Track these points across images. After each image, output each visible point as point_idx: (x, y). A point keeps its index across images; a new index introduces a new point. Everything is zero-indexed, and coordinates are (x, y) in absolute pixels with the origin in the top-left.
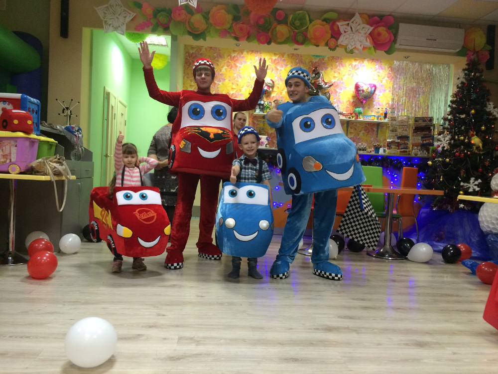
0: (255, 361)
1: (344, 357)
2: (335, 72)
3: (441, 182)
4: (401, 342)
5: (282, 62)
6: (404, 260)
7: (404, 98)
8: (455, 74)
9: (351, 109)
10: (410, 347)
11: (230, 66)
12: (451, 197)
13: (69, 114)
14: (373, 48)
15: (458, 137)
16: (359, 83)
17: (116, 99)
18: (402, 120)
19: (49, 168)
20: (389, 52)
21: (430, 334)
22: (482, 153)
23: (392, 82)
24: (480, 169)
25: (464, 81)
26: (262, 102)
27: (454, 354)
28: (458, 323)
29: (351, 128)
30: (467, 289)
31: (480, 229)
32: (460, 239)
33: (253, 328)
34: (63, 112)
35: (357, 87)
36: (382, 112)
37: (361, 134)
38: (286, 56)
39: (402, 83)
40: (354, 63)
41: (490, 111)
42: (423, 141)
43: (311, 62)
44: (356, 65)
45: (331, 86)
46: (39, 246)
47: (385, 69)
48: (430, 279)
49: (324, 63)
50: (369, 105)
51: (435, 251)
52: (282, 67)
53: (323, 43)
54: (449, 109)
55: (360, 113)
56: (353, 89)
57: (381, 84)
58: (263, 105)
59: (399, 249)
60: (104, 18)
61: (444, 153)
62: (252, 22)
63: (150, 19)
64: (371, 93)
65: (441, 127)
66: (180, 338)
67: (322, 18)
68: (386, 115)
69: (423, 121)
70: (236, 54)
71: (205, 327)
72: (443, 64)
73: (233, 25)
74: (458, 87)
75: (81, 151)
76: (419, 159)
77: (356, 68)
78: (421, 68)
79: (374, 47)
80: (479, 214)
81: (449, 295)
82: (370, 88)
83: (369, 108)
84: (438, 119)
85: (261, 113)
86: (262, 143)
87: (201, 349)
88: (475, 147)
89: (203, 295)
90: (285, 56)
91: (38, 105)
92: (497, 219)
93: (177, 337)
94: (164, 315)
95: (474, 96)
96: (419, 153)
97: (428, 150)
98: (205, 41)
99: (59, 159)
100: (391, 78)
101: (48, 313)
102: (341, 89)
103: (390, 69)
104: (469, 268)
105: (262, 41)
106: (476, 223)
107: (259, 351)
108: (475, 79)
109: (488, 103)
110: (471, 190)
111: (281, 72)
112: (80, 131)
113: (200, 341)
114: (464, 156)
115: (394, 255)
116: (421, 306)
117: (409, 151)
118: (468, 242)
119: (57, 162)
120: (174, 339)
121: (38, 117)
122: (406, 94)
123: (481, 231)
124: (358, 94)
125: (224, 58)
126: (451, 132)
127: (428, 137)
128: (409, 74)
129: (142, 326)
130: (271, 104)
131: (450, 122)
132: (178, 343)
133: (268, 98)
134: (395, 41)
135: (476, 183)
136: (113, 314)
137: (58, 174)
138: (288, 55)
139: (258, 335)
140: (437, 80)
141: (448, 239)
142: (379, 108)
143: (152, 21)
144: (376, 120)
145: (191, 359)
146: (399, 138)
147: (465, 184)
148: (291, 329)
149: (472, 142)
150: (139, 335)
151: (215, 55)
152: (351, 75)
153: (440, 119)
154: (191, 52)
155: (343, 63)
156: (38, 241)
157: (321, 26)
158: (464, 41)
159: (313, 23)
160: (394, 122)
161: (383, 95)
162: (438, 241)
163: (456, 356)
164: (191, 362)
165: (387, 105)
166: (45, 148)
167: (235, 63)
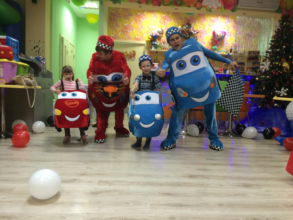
0: (144, 195)
1: (199, 193)
2: (200, 24)
3: (264, 90)
4: (235, 184)
5: (168, 18)
6: (240, 137)
7: (243, 40)
8: (274, 24)
9: (210, 47)
10: (240, 187)
11: (136, 21)
12: (269, 99)
13: (38, 50)
14: (223, 8)
15: (275, 63)
16: (215, 31)
17: (68, 42)
18: (241, 53)
19: (23, 81)
20: (233, 10)
21: (253, 179)
22: (289, 72)
23: (235, 30)
24: (288, 82)
25: (279, 28)
26: (156, 43)
27: (267, 191)
28: (270, 173)
30: (277, 154)
31: (287, 119)
32: (274, 125)
33: (145, 176)
34: (35, 49)
35: (214, 33)
36: (229, 49)
38: (170, 14)
39: (241, 30)
40: (212, 19)
42: (253, 66)
43: (186, 18)
44: (213, 20)
45: (198, 32)
46: (19, 128)
47: (231, 22)
48: (255, 148)
49: (194, 19)
50: (221, 44)
51: (258, 132)
52: (168, 21)
53: (193, 5)
54: (270, 46)
55: (215, 49)
56: (212, 35)
57: (229, 31)
58: (156, 45)
59: (237, 131)
61: (266, 73)
64: (222, 37)
65: (265, 57)
66: (100, 182)
68: (231, 50)
69: (254, 53)
70: (140, 14)
71: (116, 175)
72: (267, 18)
74: (275, 32)
75: (45, 72)
76: (251, 77)
77: (213, 22)
78: (253, 21)
80: (286, 109)
81: (266, 157)
82: (222, 34)
83: (221, 46)
84: (263, 53)
85: (155, 50)
86: (155, 67)
87: (112, 188)
88: (285, 69)
89: (116, 157)
91: (17, 43)
93: (98, 181)
94: (91, 168)
95: (285, 37)
96: (251, 73)
97: (256, 71)
98: (120, 4)
99: (30, 76)
100: (235, 27)
102: (204, 35)
103: (234, 22)
104: (279, 141)
105: (155, 4)
106: (284, 115)
107: (147, 189)
108: (286, 26)
110: (282, 95)
111: (167, 24)
112: (44, 60)
113: (112, 183)
114: (278, 74)
115: (234, 134)
116: (248, 163)
117: (245, 72)
118: (279, 126)
119: (29, 78)
120: (96, 182)
121: (18, 51)
122: (244, 37)
123: (288, 120)
124: (215, 37)
125: (133, 16)
126: (270, 60)
127: (256, 63)
128: (246, 24)
129: (77, 175)
130: (161, 44)
131: (270, 54)
132: (98, 184)
133: (160, 41)
134: (237, 3)
135: (285, 91)
136: (61, 167)
137: (29, 84)
138: (172, 14)
139: (147, 180)
140: (263, 28)
141: (267, 125)
142: (227, 46)
144: (225, 54)
145: (105, 194)
146: (239, 64)
147: (278, 92)
148: (168, 176)
149: (283, 66)
150: (75, 179)
151: (127, 14)
152: (210, 26)
153: (264, 52)
154: (112, 12)
155: (206, 18)
156: (19, 125)
158: (280, 3)
160: (236, 54)
161: (230, 38)
162: (261, 126)
163: (268, 193)
164: (105, 195)
165: (232, 45)
166: (22, 69)
167: (139, 19)
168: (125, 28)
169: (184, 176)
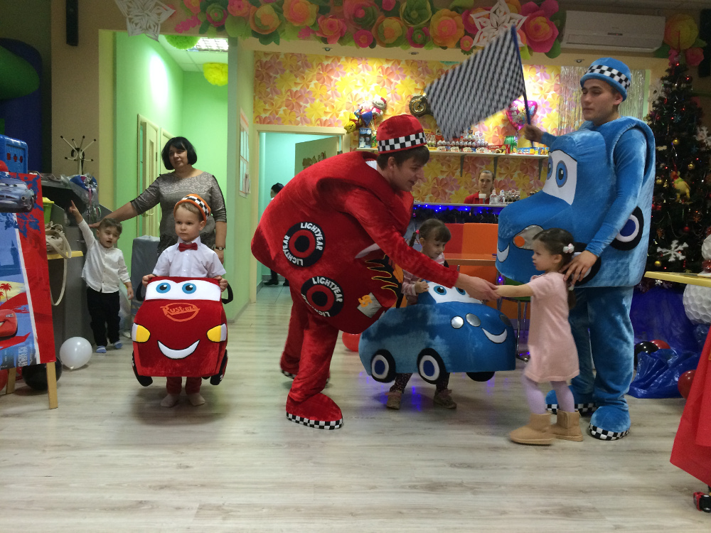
4: (538, 508)
5: (398, 72)
8: (651, 85)
9: (501, 139)
10: (551, 517)
11: (322, 80)
13: (81, 157)
14: (527, 50)
17: (159, 132)
20: (551, 54)
21: (586, 492)
22: (688, 203)
24: (687, 228)
25: (663, 95)
26: (369, 132)
27: (617, 527)
29: (501, 167)
31: (686, 317)
33: (317, 488)
34: (72, 155)
37: (516, 176)
38: (403, 63)
39: (575, 98)
41: (703, 140)
43: (441, 70)
47: (551, 78)
52: (398, 79)
53: (454, 44)
55: (513, 145)
57: (545, 101)
58: (370, 136)
60: (128, 15)
62: (347, 16)
63: (197, 14)
66: (201, 508)
67: (451, 6)
70: (329, 62)
73: (319, 20)
74: (654, 105)
75: (96, 213)
79: (528, 47)
80: (684, 295)
85: (368, 148)
88: (678, 195)
89: (255, 431)
90: (401, 63)
91: (24, 149)
92: (710, 303)
93: (197, 505)
94: (187, 467)
95: (678, 119)
98: (278, 44)
99: (53, 228)
100: (559, 91)
101: (17, 465)
103: (558, 78)
105: (362, 42)
106: (680, 308)
108: (679, 92)
109: (698, 128)
110: (671, 261)
111: (396, 86)
112: (94, 183)
113: (231, 511)
114: (662, 208)
118: (668, 337)
119: (49, 234)
120: (192, 509)
121: (25, 165)
124: (510, 116)
125: (313, 68)
129: (150, 487)
132: (197, 515)
134: (560, 38)
135: (680, 248)
136: (113, 465)
138: (406, 62)
139: (322, 499)
143: (199, 17)
144: (537, 154)
147: (664, 251)
148: (375, 487)
149: (675, 187)
150: (141, 502)
151: (300, 63)
154: (264, 60)
157: (450, 19)
158: (666, 35)
159: (438, 13)
161: (548, 117)
165: (555, 132)
167: (329, 75)
168: (295, 96)
169: (414, 487)
